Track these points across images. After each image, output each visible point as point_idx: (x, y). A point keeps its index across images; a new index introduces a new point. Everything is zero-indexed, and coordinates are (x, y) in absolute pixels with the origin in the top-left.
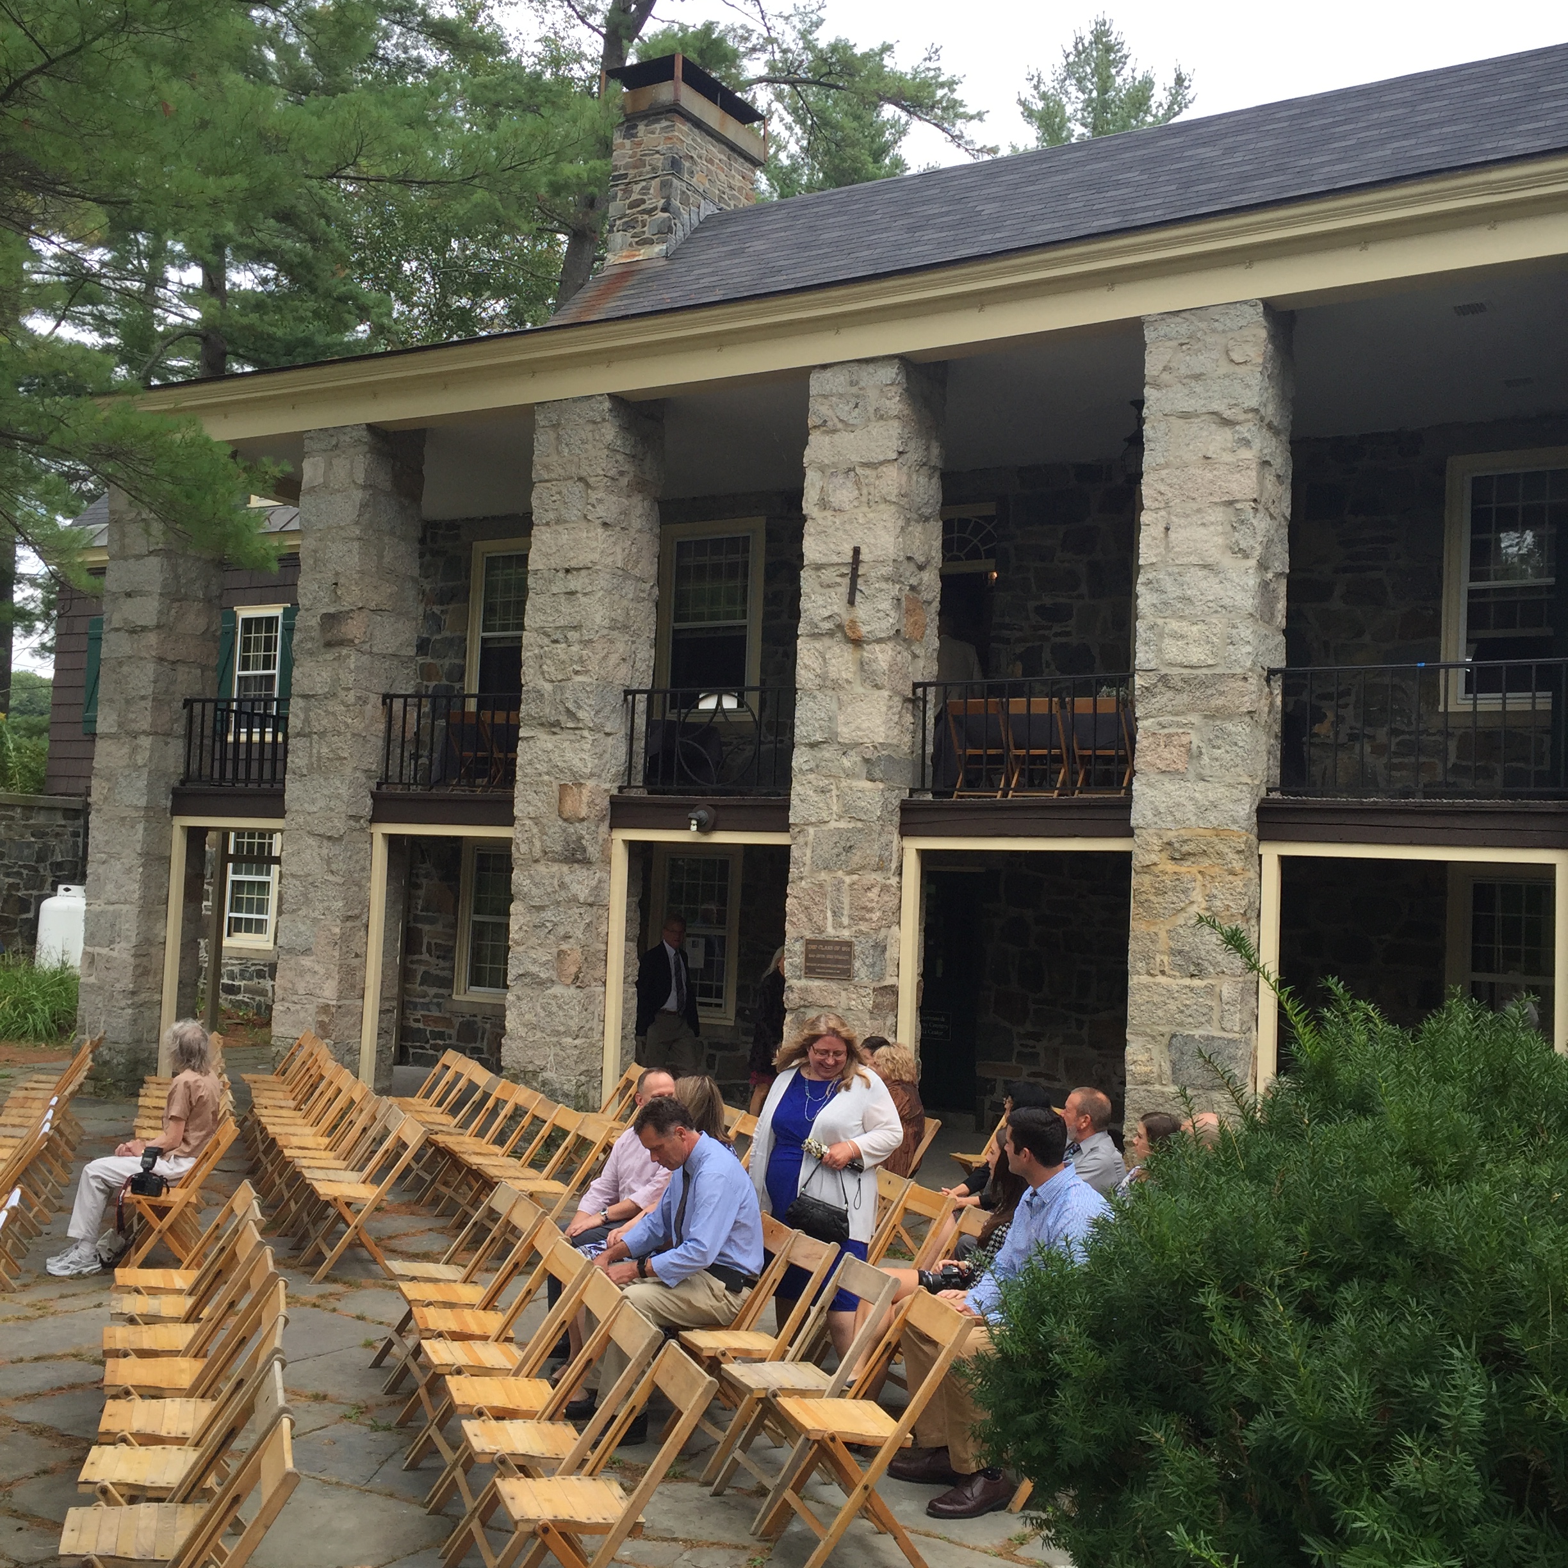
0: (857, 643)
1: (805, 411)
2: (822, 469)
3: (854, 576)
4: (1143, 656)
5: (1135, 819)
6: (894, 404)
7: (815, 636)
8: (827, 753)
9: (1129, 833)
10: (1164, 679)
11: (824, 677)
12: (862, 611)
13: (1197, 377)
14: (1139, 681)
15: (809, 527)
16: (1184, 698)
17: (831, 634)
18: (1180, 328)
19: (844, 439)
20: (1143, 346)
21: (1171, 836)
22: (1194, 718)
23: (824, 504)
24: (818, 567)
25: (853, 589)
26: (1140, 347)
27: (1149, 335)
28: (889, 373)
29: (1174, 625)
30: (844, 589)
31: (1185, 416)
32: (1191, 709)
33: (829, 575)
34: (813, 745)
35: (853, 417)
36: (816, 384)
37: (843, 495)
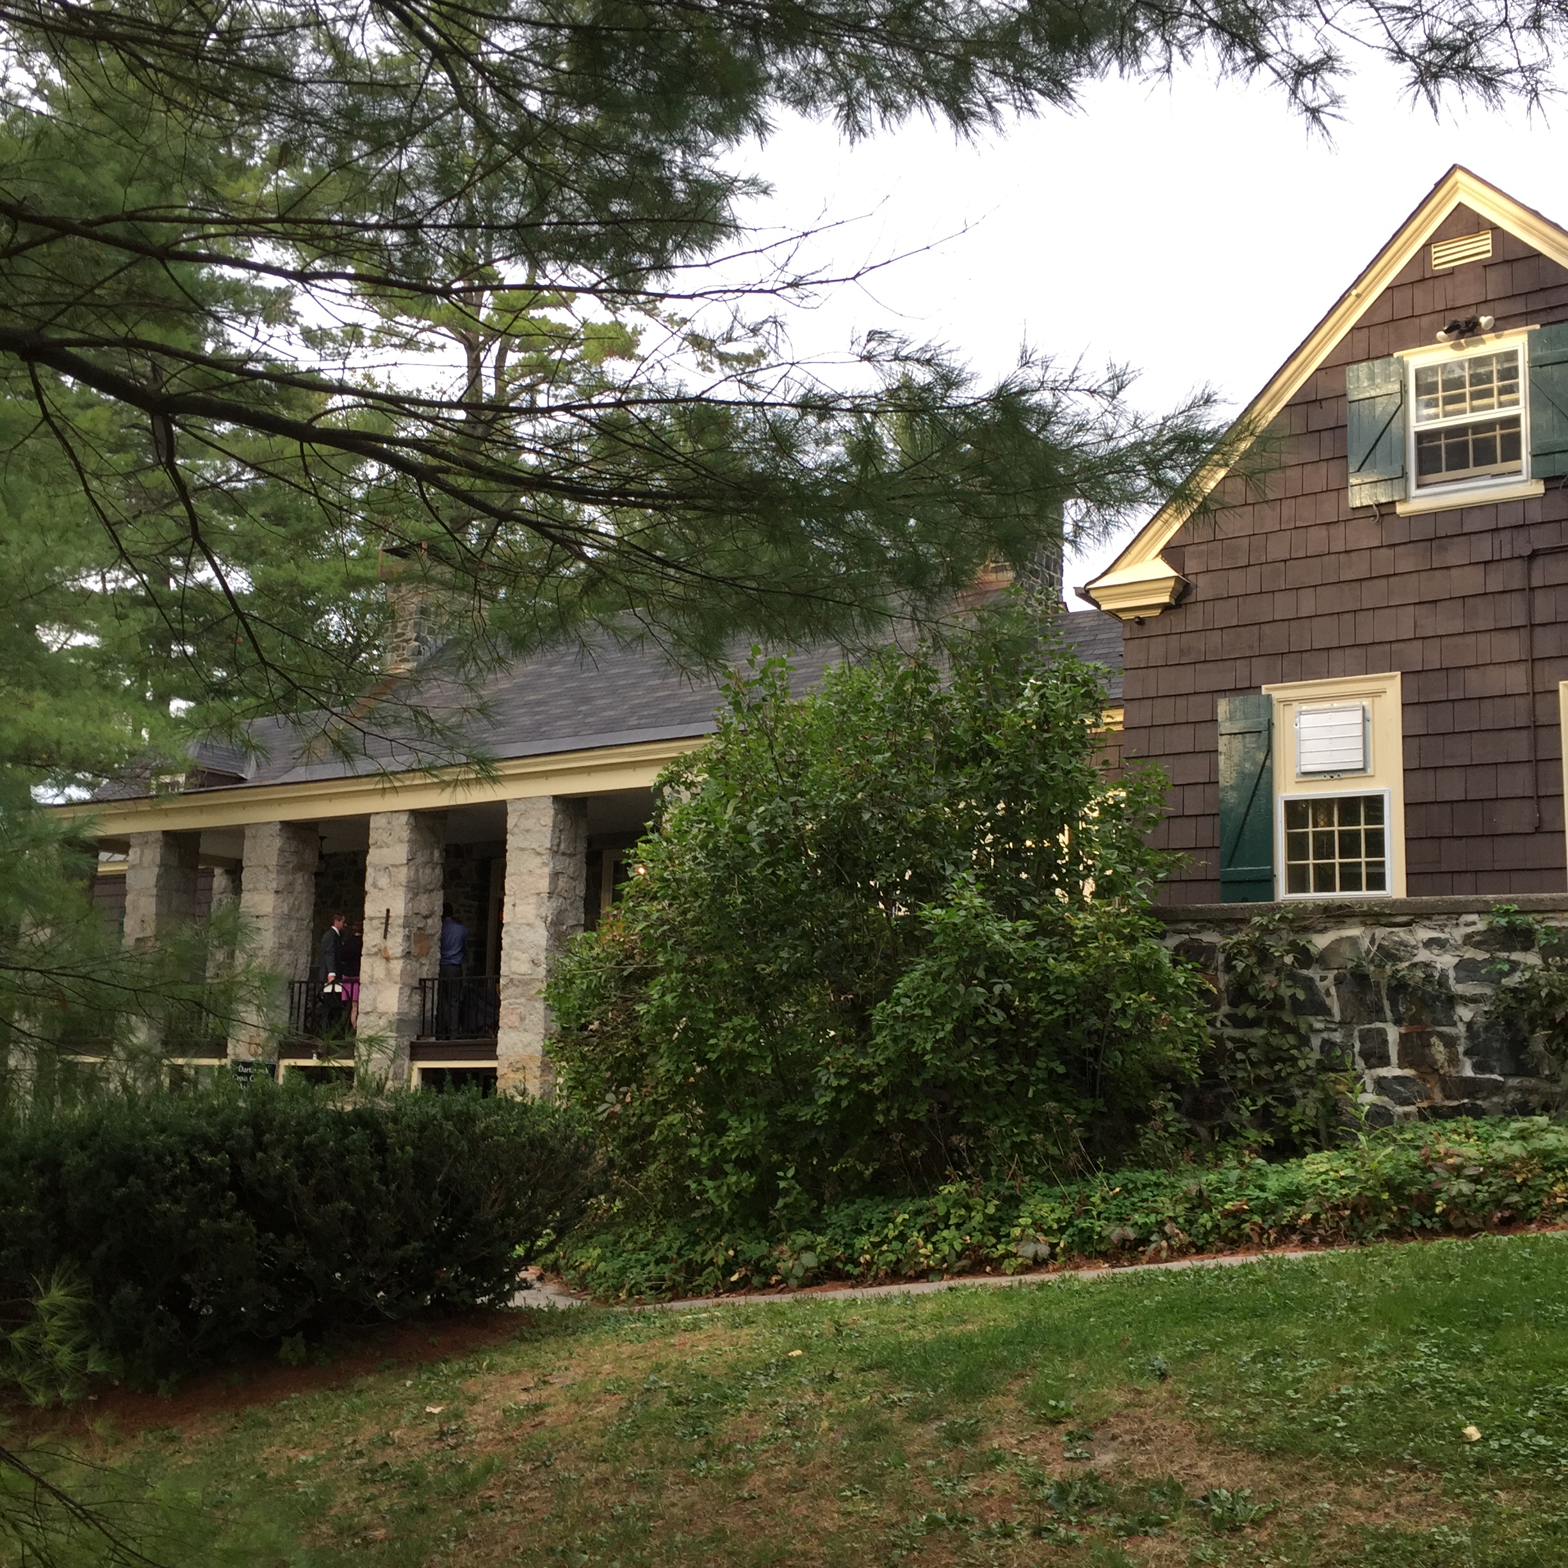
0: (388, 959)
1: (367, 835)
2: (375, 867)
3: (387, 924)
4: (504, 970)
5: (499, 1052)
6: (405, 834)
7: (369, 955)
8: (372, 1018)
9: (496, 1058)
10: (511, 980)
11: (372, 977)
12: (390, 943)
13: (528, 831)
14: (502, 981)
15: (368, 898)
16: (519, 990)
17: (376, 954)
18: (521, 806)
19: (385, 851)
20: (506, 814)
21: (511, 1060)
22: (523, 1000)
23: (375, 885)
24: (371, 919)
25: (386, 931)
26: (505, 814)
27: (509, 809)
28: (404, 818)
29: (516, 954)
30: (382, 931)
31: (522, 849)
32: (522, 995)
33: (376, 923)
34: (367, 1013)
35: (389, 840)
36: (373, 820)
37: (383, 881)
